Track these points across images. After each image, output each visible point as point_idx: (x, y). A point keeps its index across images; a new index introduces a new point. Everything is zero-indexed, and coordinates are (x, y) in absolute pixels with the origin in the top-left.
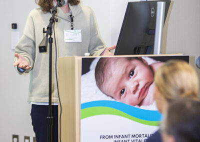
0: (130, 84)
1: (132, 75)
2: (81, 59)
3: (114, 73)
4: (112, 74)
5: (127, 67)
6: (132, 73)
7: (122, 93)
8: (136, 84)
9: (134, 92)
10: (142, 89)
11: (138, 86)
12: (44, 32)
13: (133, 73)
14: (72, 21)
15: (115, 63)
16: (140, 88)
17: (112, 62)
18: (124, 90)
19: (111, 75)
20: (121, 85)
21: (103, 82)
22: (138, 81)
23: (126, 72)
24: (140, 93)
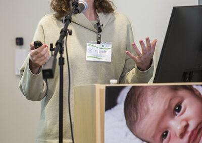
0: (175, 125)
1: (179, 111)
2: (104, 88)
3: (151, 108)
4: (148, 109)
5: (171, 99)
6: (178, 108)
7: (164, 136)
8: (184, 124)
9: (182, 136)
10: (193, 132)
11: (187, 126)
12: (52, 49)
13: (180, 108)
14: (100, 30)
15: (153, 93)
16: (190, 129)
17: (150, 93)
18: (167, 132)
19: (148, 111)
20: (163, 126)
21: (135, 122)
22: (187, 120)
23: (169, 106)
24: (190, 137)
